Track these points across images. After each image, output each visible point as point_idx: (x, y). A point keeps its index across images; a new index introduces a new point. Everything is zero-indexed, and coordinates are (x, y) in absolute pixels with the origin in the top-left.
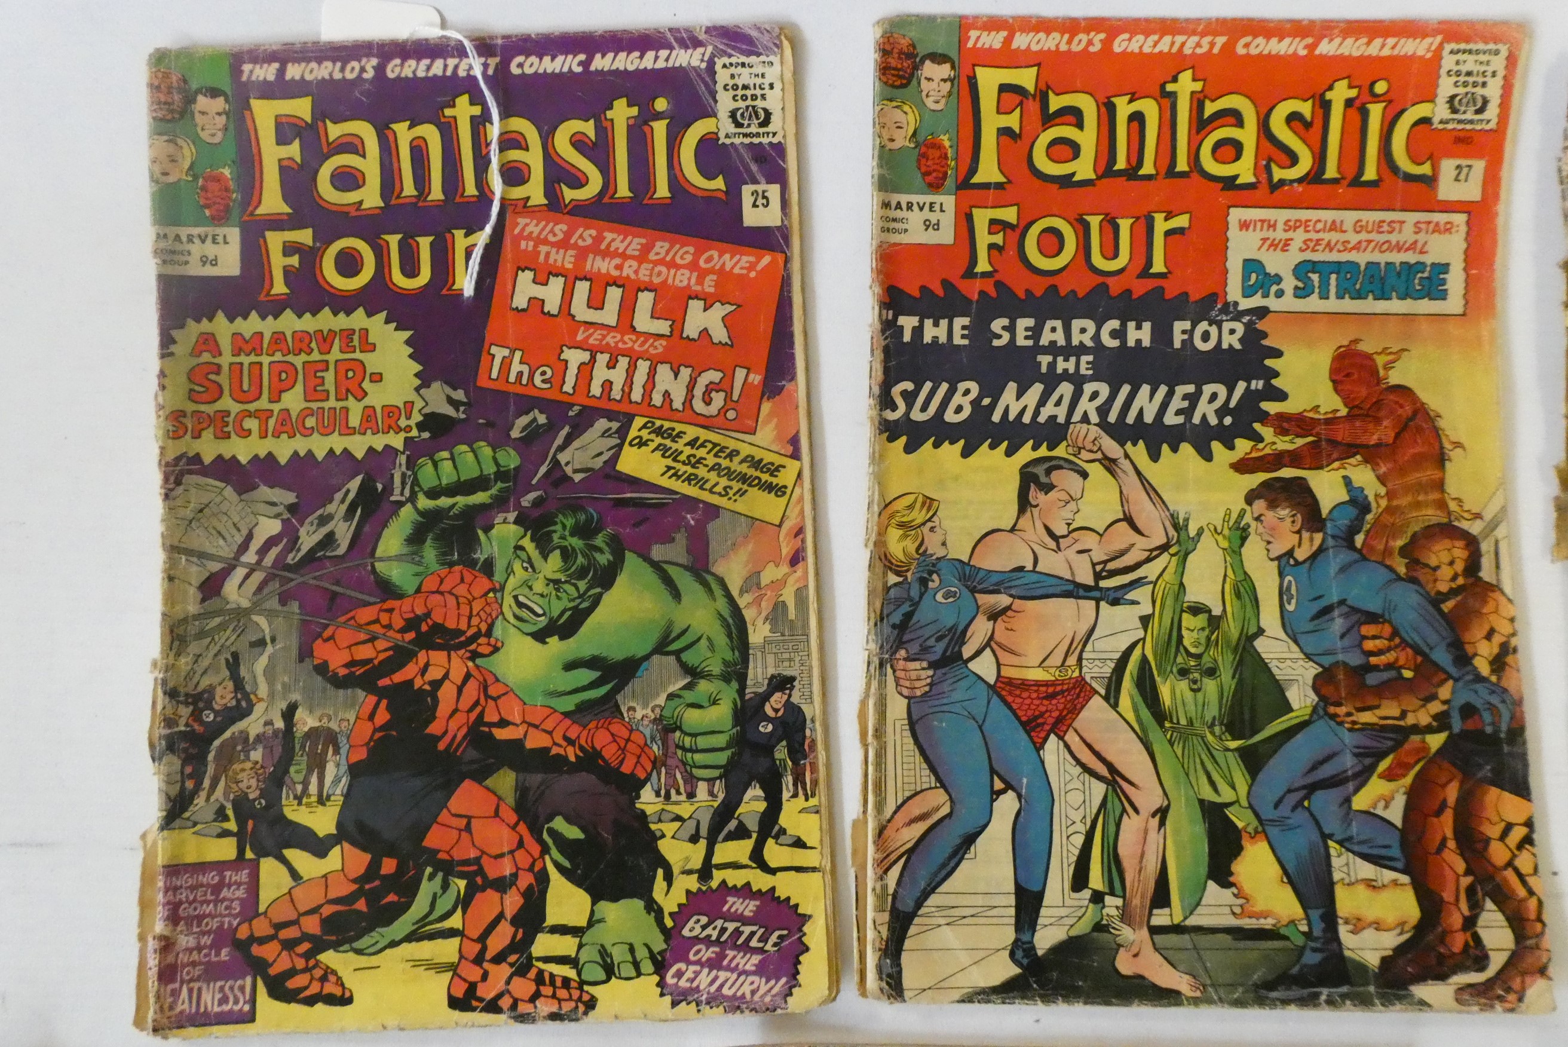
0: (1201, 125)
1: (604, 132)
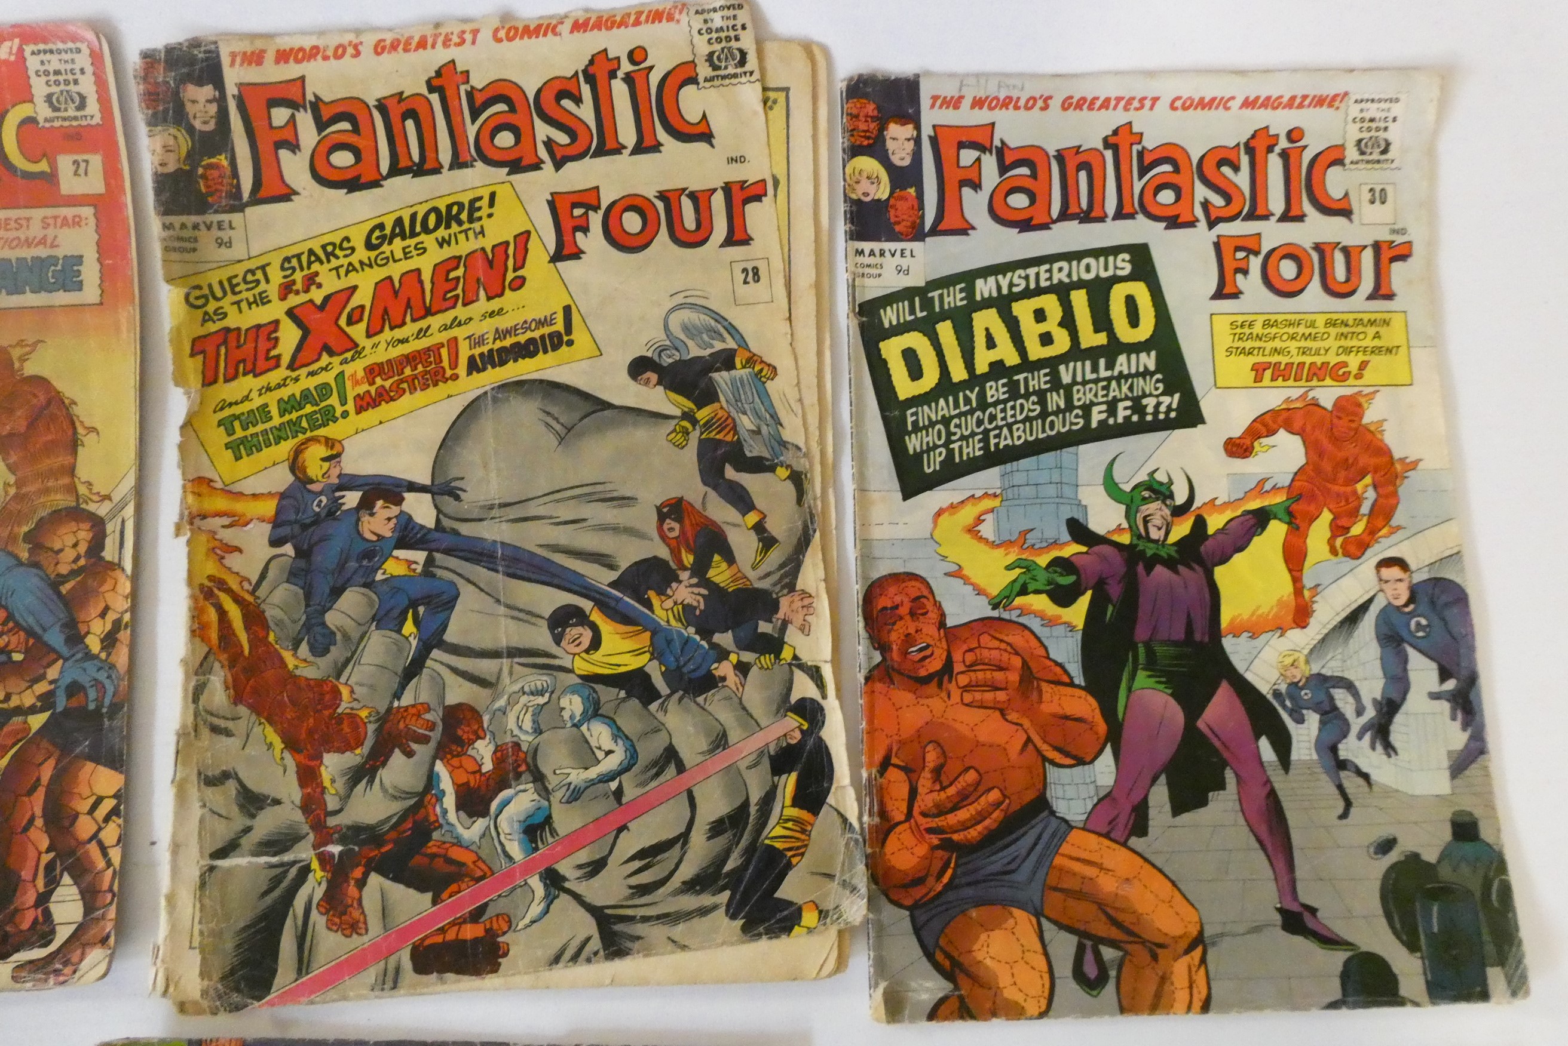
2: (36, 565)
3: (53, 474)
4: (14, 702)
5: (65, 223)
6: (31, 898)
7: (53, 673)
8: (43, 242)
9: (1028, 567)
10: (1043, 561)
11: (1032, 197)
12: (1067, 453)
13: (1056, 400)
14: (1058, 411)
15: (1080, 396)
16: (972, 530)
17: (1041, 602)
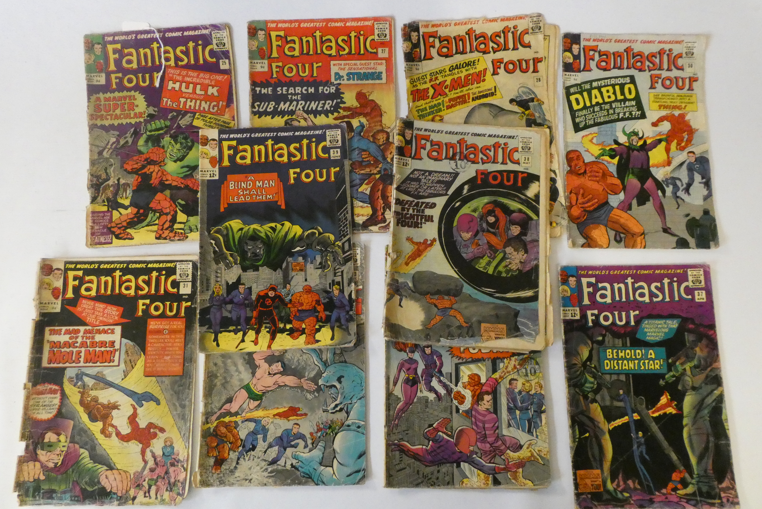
0: (322, 42)
1: (188, 49)
2: (375, 143)
3: (377, 122)
4: (372, 172)
5: (379, 64)
6: (380, 213)
7: (380, 166)
8: (373, 68)
9: (604, 150)
10: (608, 149)
11: (607, 63)
12: (614, 124)
13: (611, 111)
14: (612, 114)
15: (617, 111)
16: (591, 141)
17: (607, 158)
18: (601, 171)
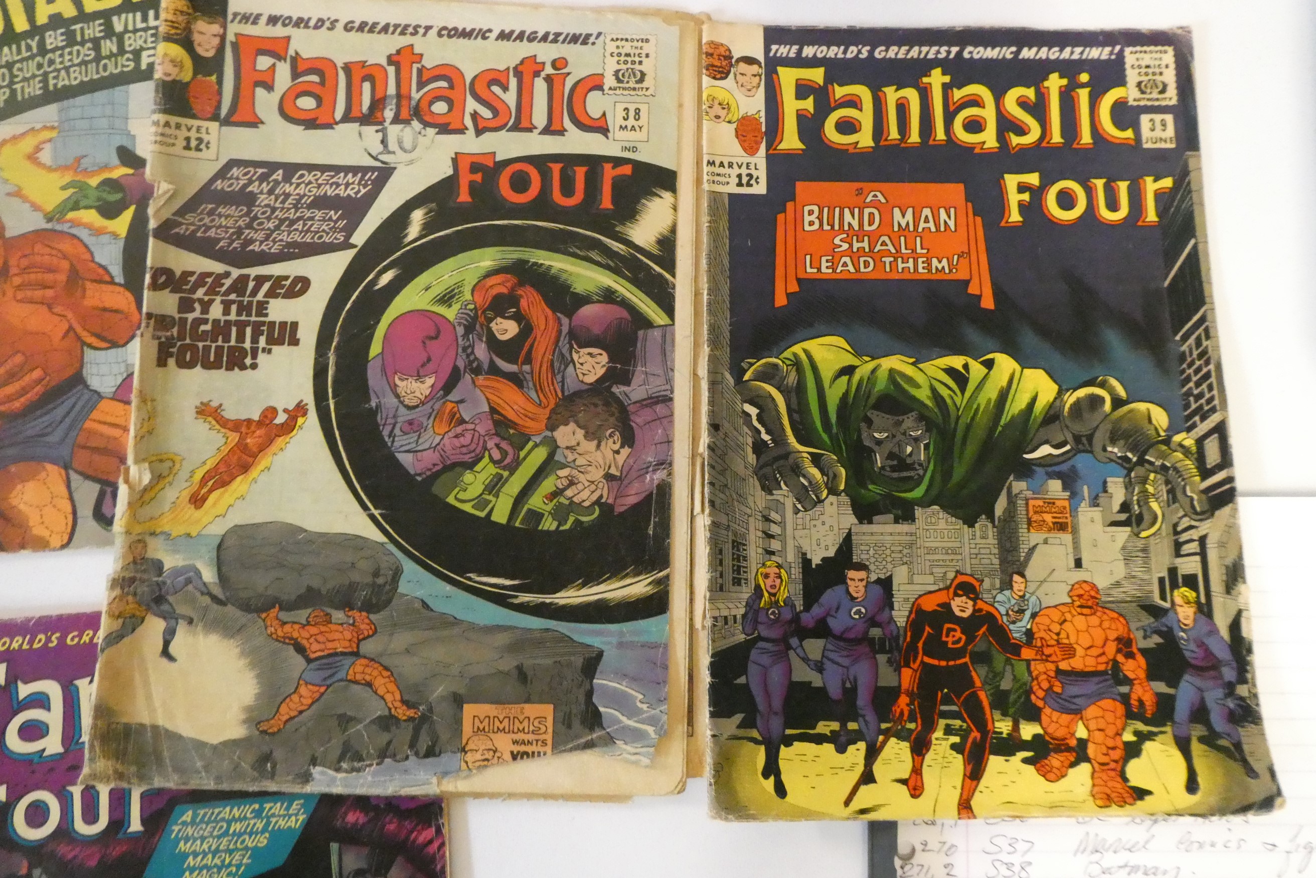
9: (81, 187)
10: (94, 182)
12: (119, 91)
13: (109, 46)
14: (111, 55)
15: (131, 43)
16: (32, 158)
17: (91, 216)
18: (65, 265)
